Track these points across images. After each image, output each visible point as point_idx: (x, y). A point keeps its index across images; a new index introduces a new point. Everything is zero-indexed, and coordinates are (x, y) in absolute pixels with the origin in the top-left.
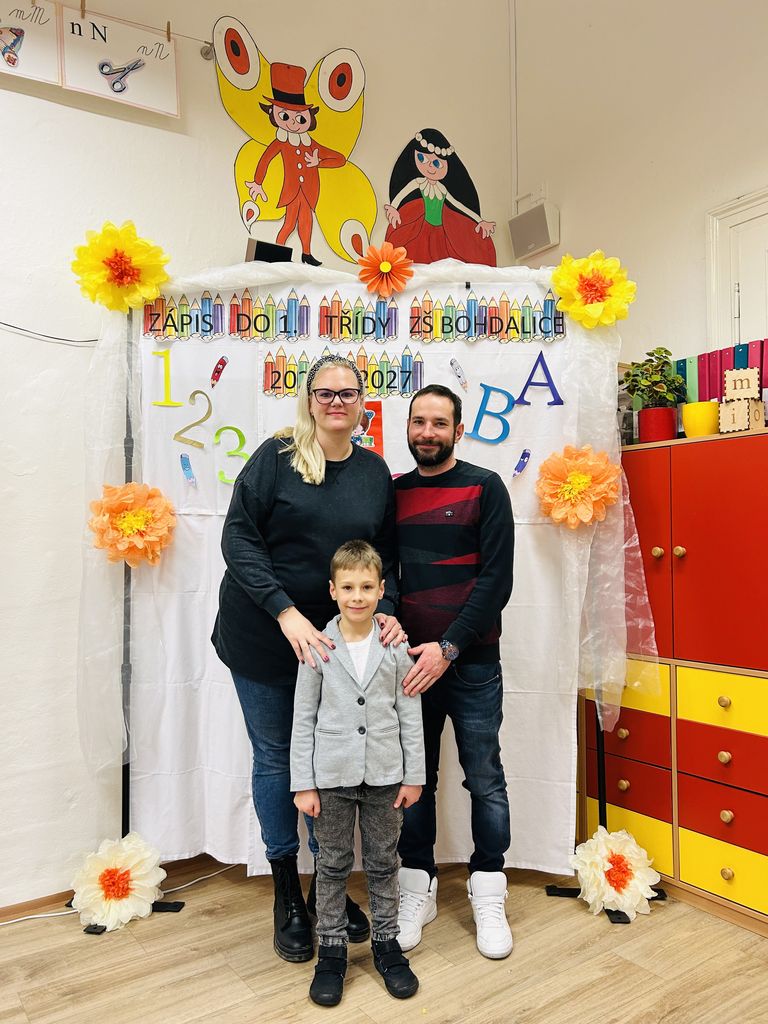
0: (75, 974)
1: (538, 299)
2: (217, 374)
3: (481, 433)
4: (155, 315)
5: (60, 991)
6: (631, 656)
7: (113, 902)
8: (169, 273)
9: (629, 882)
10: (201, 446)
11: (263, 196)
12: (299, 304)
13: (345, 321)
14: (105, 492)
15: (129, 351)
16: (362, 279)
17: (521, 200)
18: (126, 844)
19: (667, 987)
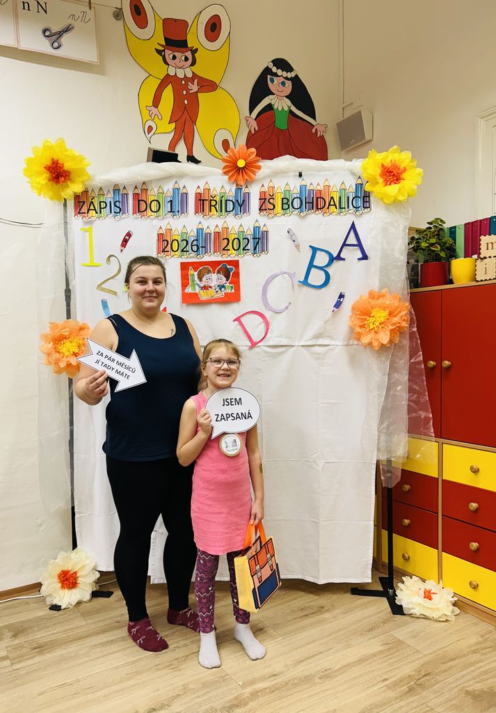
0: (42, 635)
1: (351, 184)
2: (125, 243)
3: (310, 281)
4: (82, 202)
5: (32, 647)
7: (66, 591)
8: (90, 174)
10: (115, 293)
11: (159, 115)
12: (181, 192)
13: (213, 203)
14: (50, 327)
15: (66, 228)
16: (224, 173)
17: (346, 107)
18: (74, 555)
19: (424, 659)
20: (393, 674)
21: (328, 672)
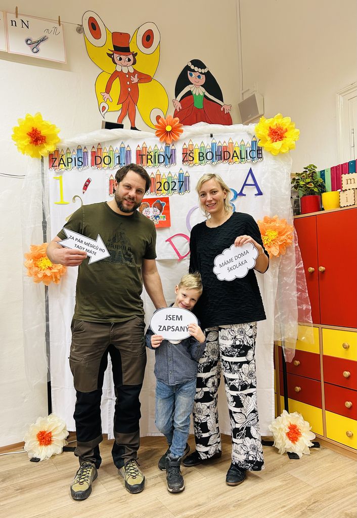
0: (23, 480)
1: (248, 141)
2: (86, 187)
4: (54, 159)
5: (15, 488)
6: (300, 323)
7: (43, 446)
8: (60, 138)
9: (299, 438)
11: (110, 98)
12: (126, 149)
13: (149, 157)
14: (31, 249)
15: (43, 177)
16: (157, 135)
17: (245, 92)
18: (50, 419)
19: (313, 491)
20: (289, 502)
21: (240, 502)
